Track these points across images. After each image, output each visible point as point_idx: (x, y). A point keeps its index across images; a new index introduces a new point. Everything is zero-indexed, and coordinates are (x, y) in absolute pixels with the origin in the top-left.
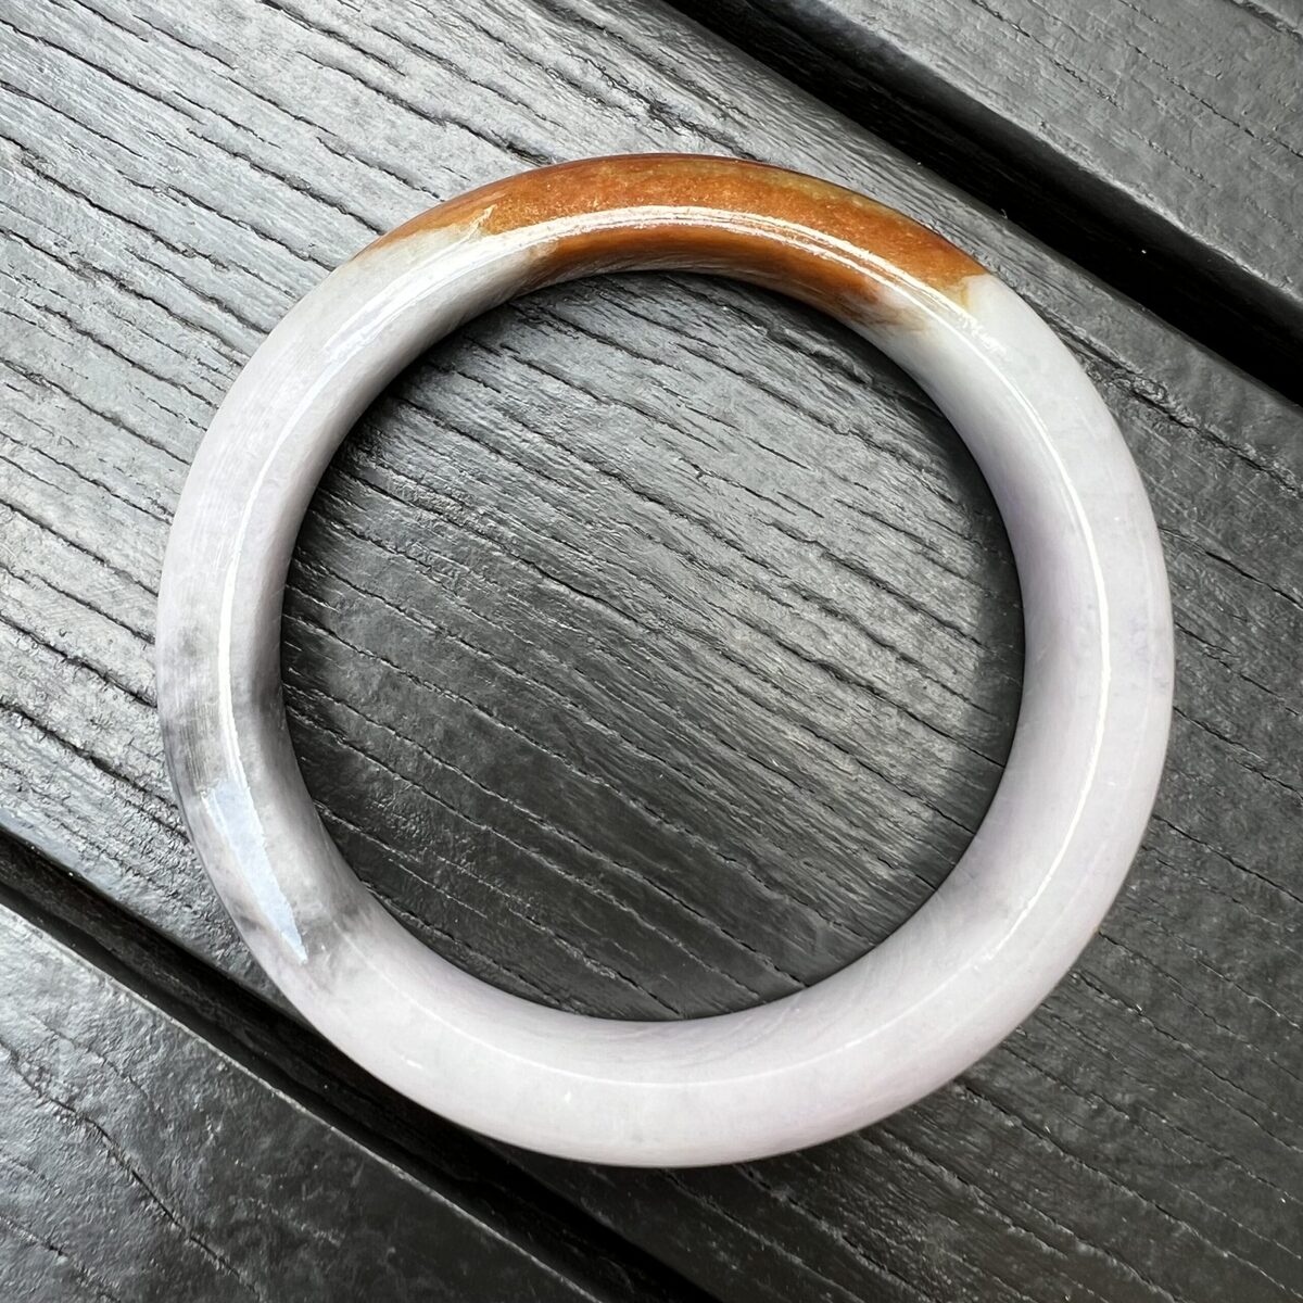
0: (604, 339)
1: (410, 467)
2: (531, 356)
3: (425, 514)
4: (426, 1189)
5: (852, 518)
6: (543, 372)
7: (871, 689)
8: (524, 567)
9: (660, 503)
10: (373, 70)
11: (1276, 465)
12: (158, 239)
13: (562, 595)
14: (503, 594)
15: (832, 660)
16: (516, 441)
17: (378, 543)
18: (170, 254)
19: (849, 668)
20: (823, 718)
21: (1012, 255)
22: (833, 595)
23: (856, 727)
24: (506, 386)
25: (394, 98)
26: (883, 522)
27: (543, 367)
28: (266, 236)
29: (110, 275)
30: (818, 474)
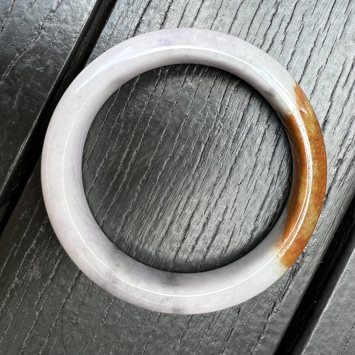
0: (274, 153)
1: (232, 103)
2: (267, 134)
3: (219, 109)
4: (31, 131)
5: (231, 229)
6: (263, 137)
7: (184, 239)
8: (207, 138)
9: (229, 174)
10: (343, 79)
11: (260, 345)
12: (288, 24)
13: (201, 150)
14: (199, 133)
15: (191, 227)
16: (242, 132)
17: (209, 96)
18: (284, 28)
19: (189, 232)
20: (174, 227)
21: (310, 266)
22: (209, 225)
23: (173, 236)
24: (257, 128)
25: (336, 87)
26: (231, 238)
27: (264, 137)
28: (293, 54)
29: (276, 11)
30: (243, 217)
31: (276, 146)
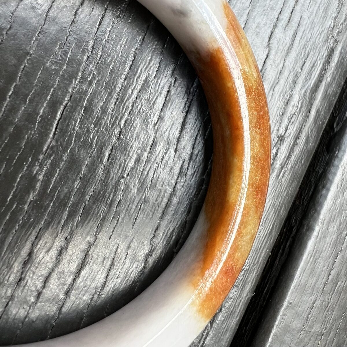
1: (114, 37)
3: (91, 45)
8: (68, 95)
9: (108, 160)
16: (132, 87)
17: (73, 21)
21: (238, 303)
24: (157, 81)
31: (187, 113)
